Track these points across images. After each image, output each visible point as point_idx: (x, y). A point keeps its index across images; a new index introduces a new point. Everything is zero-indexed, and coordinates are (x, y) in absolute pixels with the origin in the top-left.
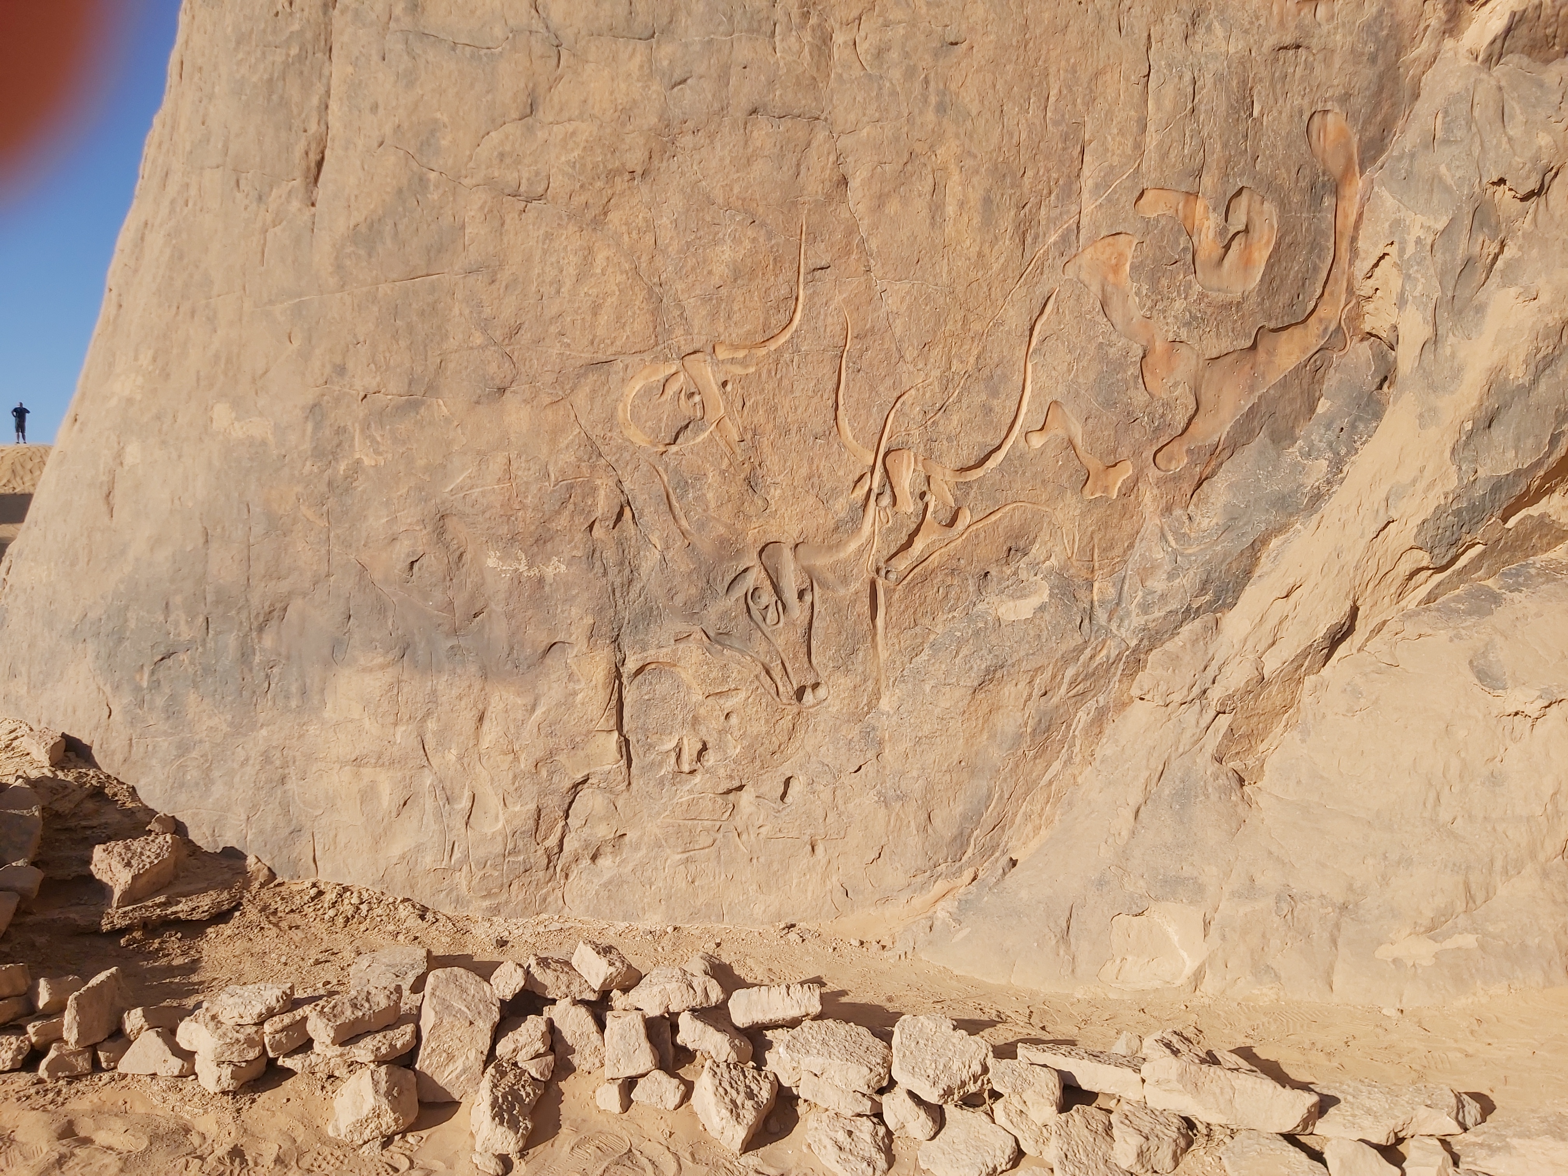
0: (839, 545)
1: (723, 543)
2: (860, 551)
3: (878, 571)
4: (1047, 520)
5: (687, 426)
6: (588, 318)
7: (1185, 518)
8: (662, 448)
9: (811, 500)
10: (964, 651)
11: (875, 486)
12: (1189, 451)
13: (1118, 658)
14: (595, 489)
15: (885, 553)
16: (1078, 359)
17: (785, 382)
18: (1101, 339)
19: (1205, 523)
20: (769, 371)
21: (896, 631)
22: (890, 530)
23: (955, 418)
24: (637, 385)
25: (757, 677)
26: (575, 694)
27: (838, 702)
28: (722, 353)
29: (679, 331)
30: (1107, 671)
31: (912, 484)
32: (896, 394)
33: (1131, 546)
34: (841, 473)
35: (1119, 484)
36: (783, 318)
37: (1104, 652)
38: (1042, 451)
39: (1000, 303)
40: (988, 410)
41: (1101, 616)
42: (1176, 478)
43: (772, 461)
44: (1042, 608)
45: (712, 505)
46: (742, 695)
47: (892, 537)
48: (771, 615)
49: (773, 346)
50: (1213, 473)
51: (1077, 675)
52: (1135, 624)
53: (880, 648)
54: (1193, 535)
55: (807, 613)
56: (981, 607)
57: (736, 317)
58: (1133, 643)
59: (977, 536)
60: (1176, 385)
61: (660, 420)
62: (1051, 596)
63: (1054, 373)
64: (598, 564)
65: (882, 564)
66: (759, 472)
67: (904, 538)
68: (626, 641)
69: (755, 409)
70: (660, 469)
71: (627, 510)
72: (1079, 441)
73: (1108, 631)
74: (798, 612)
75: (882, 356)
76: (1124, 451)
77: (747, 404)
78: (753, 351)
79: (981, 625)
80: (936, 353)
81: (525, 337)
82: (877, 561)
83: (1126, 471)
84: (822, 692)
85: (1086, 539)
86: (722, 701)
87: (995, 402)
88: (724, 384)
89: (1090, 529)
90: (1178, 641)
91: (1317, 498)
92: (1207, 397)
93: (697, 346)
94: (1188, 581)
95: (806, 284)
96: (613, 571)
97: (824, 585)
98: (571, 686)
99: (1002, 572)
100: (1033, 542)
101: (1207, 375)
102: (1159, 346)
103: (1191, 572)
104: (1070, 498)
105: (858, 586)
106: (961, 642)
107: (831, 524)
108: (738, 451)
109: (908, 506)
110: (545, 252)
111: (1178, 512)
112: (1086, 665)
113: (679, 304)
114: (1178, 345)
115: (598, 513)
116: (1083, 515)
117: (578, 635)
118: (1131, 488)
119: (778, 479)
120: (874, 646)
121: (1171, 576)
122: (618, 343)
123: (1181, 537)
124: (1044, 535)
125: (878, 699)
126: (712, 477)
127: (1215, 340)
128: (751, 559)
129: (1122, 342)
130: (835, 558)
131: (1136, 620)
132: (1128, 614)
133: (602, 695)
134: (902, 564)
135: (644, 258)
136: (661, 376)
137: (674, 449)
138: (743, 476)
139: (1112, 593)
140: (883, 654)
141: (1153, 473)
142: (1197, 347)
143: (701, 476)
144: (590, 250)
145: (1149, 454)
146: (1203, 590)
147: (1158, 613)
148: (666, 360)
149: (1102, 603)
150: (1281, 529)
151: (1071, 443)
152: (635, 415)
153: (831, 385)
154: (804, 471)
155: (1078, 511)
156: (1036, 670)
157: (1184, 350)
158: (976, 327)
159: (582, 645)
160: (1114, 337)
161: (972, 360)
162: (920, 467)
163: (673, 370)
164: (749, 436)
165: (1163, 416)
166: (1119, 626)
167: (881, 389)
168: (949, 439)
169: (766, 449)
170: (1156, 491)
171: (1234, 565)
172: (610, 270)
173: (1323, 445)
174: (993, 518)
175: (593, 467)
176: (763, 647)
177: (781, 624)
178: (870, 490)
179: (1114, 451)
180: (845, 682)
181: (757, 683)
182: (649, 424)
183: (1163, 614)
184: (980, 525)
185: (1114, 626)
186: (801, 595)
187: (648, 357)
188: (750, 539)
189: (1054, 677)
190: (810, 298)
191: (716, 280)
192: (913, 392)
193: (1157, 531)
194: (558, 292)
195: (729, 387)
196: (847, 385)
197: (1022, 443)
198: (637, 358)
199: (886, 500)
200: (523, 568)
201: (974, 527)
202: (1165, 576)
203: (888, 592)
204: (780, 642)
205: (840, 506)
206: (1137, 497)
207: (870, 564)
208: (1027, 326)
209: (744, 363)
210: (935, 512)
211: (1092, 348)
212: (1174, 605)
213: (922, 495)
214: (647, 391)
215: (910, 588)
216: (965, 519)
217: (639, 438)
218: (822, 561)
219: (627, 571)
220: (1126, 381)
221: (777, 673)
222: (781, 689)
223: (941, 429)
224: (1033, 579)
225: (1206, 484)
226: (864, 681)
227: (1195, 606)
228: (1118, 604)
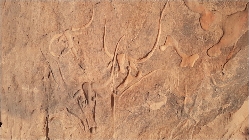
0: (104, 82)
1: (72, 83)
2: (109, 85)
3: (114, 92)
4: (168, 75)
5: (64, 50)
6: (43, 24)
7: (221, 74)
8: (58, 56)
9: (96, 69)
10: (137, 120)
11: (114, 65)
12: (221, 49)
13: (192, 127)
14: (44, 68)
15: (116, 86)
16: (176, 21)
17: (90, 36)
18: (184, 13)
19: (229, 75)
20: (86, 34)
21: (119, 111)
22: (117, 79)
23: (137, 43)
24: (53, 40)
25: (79, 124)
26: (37, 124)
27: (101, 134)
28: (73, 30)
29: (63, 25)
30: (188, 131)
31: (125, 64)
32: (120, 37)
33: (200, 84)
34: (104, 61)
35: (194, 62)
36: (89, 18)
37: (186, 124)
38: (165, 52)
39: (150, 6)
40: (147, 40)
41: (186, 110)
42: (217, 59)
43: (86, 59)
44: (164, 106)
45: (70, 71)
46: (75, 129)
47: (118, 80)
48: (84, 105)
49: (87, 26)
50: (233, 57)
51: (176, 132)
52: (198, 114)
53: (114, 117)
54: (223, 80)
55: (94, 105)
56: (145, 104)
57: (77, 19)
58: (197, 121)
59: (145, 80)
60: (214, 25)
61: (57, 49)
62: (167, 102)
63: (168, 26)
64: (44, 88)
65: (115, 90)
66: (83, 62)
67: (122, 81)
68: (49, 110)
69: (81, 44)
70: (58, 62)
71: (51, 74)
72: (177, 48)
73: (188, 116)
74: (92, 104)
75: (115, 26)
76: (195, 50)
77: (80, 43)
78: (82, 28)
79: (143, 111)
80: (131, 23)
81: (31, 30)
82: (113, 88)
83: (196, 57)
84: (98, 130)
85: (182, 82)
86: (70, 130)
87: (149, 37)
88: (74, 38)
89: (183, 78)
90: (213, 122)
92: (228, 29)
93: (67, 28)
94: (220, 98)
95: (94, 8)
96: (48, 90)
97: (99, 96)
98: (37, 122)
99: (153, 92)
100: (164, 82)
101: (227, 22)
102: (207, 13)
103: (221, 94)
104: (176, 67)
105: (109, 96)
106: (136, 117)
107: (101, 77)
108: (77, 56)
109: (123, 70)
110: (34, 9)
111: (218, 72)
112: (179, 129)
113: (63, 18)
114: (214, 12)
115: (44, 75)
116: (180, 73)
117: (38, 108)
118: (199, 63)
119: (88, 64)
120: (112, 116)
121: (213, 96)
122: (49, 30)
123: (219, 81)
124: (167, 80)
125: (113, 134)
126: (70, 64)
127: (229, 9)
128: (80, 87)
129: (192, 13)
130: (102, 87)
131: (199, 112)
132: (196, 110)
133: (42, 126)
134: (121, 89)
135: (55, 7)
136: (58, 37)
137: (61, 56)
138: (78, 63)
139: (191, 101)
140: (115, 119)
141: (207, 58)
142: (221, 12)
143: (67, 64)
144: (44, 7)
145: (205, 51)
146: (227, 101)
147: (208, 110)
148: (60, 33)
149: (187, 105)
151: (175, 48)
152: (52, 48)
153: (102, 36)
154: (95, 61)
155: (179, 72)
156: (161, 129)
157: (217, 14)
158: (143, 14)
159: (39, 111)
160: (189, 12)
161: (142, 25)
162: (127, 59)
163: (61, 35)
164: (80, 52)
165: (209, 37)
166: (193, 114)
167: (116, 36)
168: (135, 50)
169: (85, 55)
170: (209, 64)
171: (240, 92)
172: (47, 11)
174: (150, 74)
175: (43, 63)
176: (81, 114)
177: (86, 107)
178: (112, 66)
179: (191, 51)
180: (104, 127)
181: (79, 125)
182: (55, 50)
183: (210, 110)
184: (146, 77)
185: (191, 114)
186: (92, 99)
187: (55, 32)
188: (80, 82)
189: (167, 132)
190: (95, 12)
191: (71, 10)
192: (124, 36)
193: (209, 79)
194: (37, 18)
195: (75, 39)
196: (106, 35)
197: (158, 49)
198: (53, 33)
199: (117, 69)
201: (144, 78)
202: (211, 96)
203: (117, 98)
204: (86, 113)
205: (104, 71)
206: (202, 67)
207: (112, 90)
208: (159, 12)
209: (79, 31)
210: (131, 73)
211: (181, 16)
212: (215, 107)
213: (127, 68)
214: (55, 41)
215: (123, 97)
216: (141, 75)
217: (53, 54)
218: (97, 87)
219: (51, 91)
220: (194, 26)
221: (85, 122)
222: (86, 128)
223: (133, 47)
224: (163, 95)
225: (229, 61)
226: (109, 127)
227: (223, 108)
228: (193, 106)
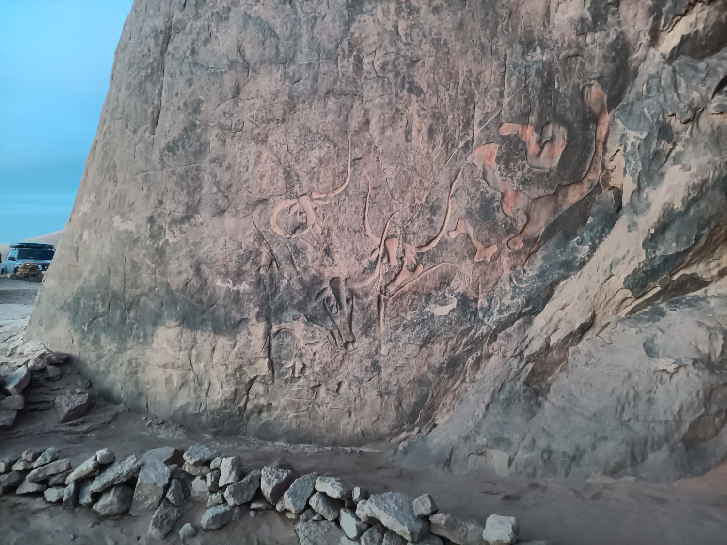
0: (365, 279)
1: (314, 277)
2: (374, 282)
3: (381, 291)
4: (457, 270)
5: (299, 227)
6: (259, 181)
7: (522, 272)
8: (288, 236)
9: (353, 259)
10: (418, 329)
11: (381, 254)
12: (524, 241)
13: (487, 334)
14: (261, 253)
15: (384, 283)
16: (472, 199)
17: (342, 208)
18: (482, 190)
19: (531, 274)
20: (335, 204)
21: (389, 318)
22: (387, 274)
23: (416, 224)
24: (277, 210)
25: (327, 337)
26: (250, 341)
27: (362, 349)
28: (315, 196)
29: (297, 186)
30: (482, 340)
31: (397, 253)
32: (390, 214)
33: (497, 283)
34: (366, 248)
35: (491, 255)
36: (341, 180)
37: (480, 332)
38: (455, 240)
39: (437, 173)
40: (431, 221)
41: (481, 315)
42: (518, 253)
43: (336, 242)
44: (453, 310)
45: (310, 261)
46: (321, 344)
47: (388, 276)
48: (335, 310)
49: (337, 192)
50: (536, 251)
51: (468, 341)
52: (495, 319)
53: (382, 325)
54: (525, 279)
55: (350, 309)
56: (427, 309)
57: (321, 180)
58: (494, 327)
59: (426, 277)
60: (518, 210)
61: (288, 224)
62: (457, 305)
63: (461, 205)
64: (261, 285)
65: (383, 289)
66: (331, 247)
67: (393, 277)
68: (273, 319)
69: (329, 219)
70: (288, 245)
71: (274, 264)
72: (472, 235)
73: (482, 321)
74: (346, 309)
75: (384, 197)
76: (493, 240)
77: (326, 217)
78: (329, 195)
79: (425, 317)
80: (408, 196)
81: (234, 189)
82: (381, 287)
83: (494, 249)
84: (356, 345)
85: (475, 280)
86: (312, 347)
87: (435, 218)
88: (316, 209)
89: (477, 275)
90: (512, 328)
91: (583, 263)
92: (534, 215)
93: (304, 192)
94: (520, 300)
95: (351, 166)
96: (268, 288)
97: (357, 297)
98: (249, 337)
99: (437, 293)
100: (452, 280)
101: (533, 206)
102: (510, 193)
103: (522, 296)
104: (468, 261)
105: (372, 298)
106: (416, 325)
107: (361, 270)
108: (321, 237)
109: (395, 262)
110: (241, 153)
111: (519, 268)
112: (472, 337)
113: (297, 176)
114: (518, 193)
115: (262, 263)
116: (474, 269)
117: (252, 315)
118: (497, 256)
119: (339, 250)
120: (379, 325)
121: (513, 298)
122: (271, 192)
123: (519, 280)
124: (456, 277)
125: (380, 349)
126: (310, 249)
127: (536, 190)
128: (326, 285)
129: (492, 191)
130: (363, 285)
131: (496, 317)
132: (492, 314)
133: (262, 342)
134: (392, 289)
135: (283, 156)
136: (288, 205)
137: (294, 236)
138: (323, 248)
139: (486, 304)
140: (383, 328)
141: (507, 250)
142: (527, 193)
143: (305, 249)
144: (260, 153)
145: (504, 241)
146: (527, 305)
147: (506, 314)
148: (291, 198)
149: (481, 309)
150: (565, 277)
151: (468, 236)
152: (277, 222)
153: (362, 210)
154: (350, 247)
155: (472, 267)
156: (449, 338)
157: (521, 195)
158: (426, 184)
159: (254, 321)
160: (488, 189)
161: (424, 199)
162: (401, 246)
163: (294, 203)
164: (326, 231)
165: (511, 224)
166: (488, 320)
167: (384, 211)
168: (414, 234)
169: (333, 236)
170: (508, 259)
171: (542, 293)
172: (268, 161)
173: (588, 239)
174: (434, 269)
175: (260, 244)
176: (330, 323)
177: (338, 314)
178: (379, 255)
179: (488, 240)
180: (365, 340)
181: (327, 340)
182: (283, 226)
183: (508, 315)
184: (427, 272)
185: (486, 320)
186: (348, 301)
187: (283, 197)
188: (326, 276)
189: (457, 342)
190: (353, 172)
191: (312, 165)
192: (398, 213)
193: (508, 277)
194: (247, 170)
195: (318, 210)
196: (369, 209)
197: (446, 236)
198: (279, 197)
199: (385, 260)
200: (231, 286)
201: (424, 273)
202: (510, 298)
203: (386, 301)
204: (338, 321)
205: (365, 262)
206: (500, 261)
207: (378, 289)
208: (449, 184)
209: (324, 199)
210: (407, 266)
211: (478, 194)
212: (513, 311)
213: (401, 258)
214: (283, 212)
215: (395, 299)
216: (420, 269)
217: (279, 232)
218: (357, 286)
219: (274, 289)
220: (494, 209)
221: (336, 334)
222: (338, 342)
223: (410, 229)
224: (451, 297)
225: (532, 256)
226: (374, 340)
227: (524, 311)
228: (489, 310)
